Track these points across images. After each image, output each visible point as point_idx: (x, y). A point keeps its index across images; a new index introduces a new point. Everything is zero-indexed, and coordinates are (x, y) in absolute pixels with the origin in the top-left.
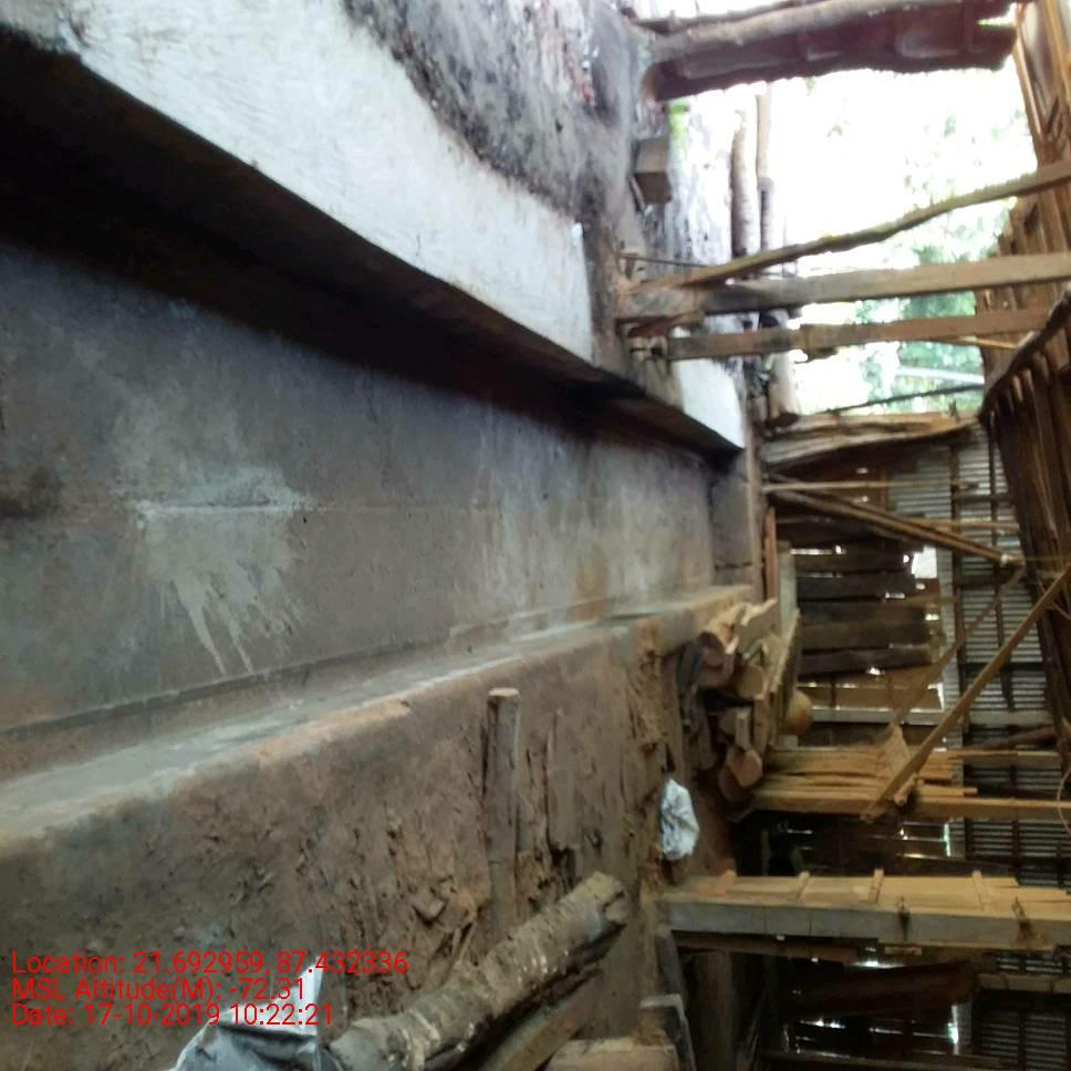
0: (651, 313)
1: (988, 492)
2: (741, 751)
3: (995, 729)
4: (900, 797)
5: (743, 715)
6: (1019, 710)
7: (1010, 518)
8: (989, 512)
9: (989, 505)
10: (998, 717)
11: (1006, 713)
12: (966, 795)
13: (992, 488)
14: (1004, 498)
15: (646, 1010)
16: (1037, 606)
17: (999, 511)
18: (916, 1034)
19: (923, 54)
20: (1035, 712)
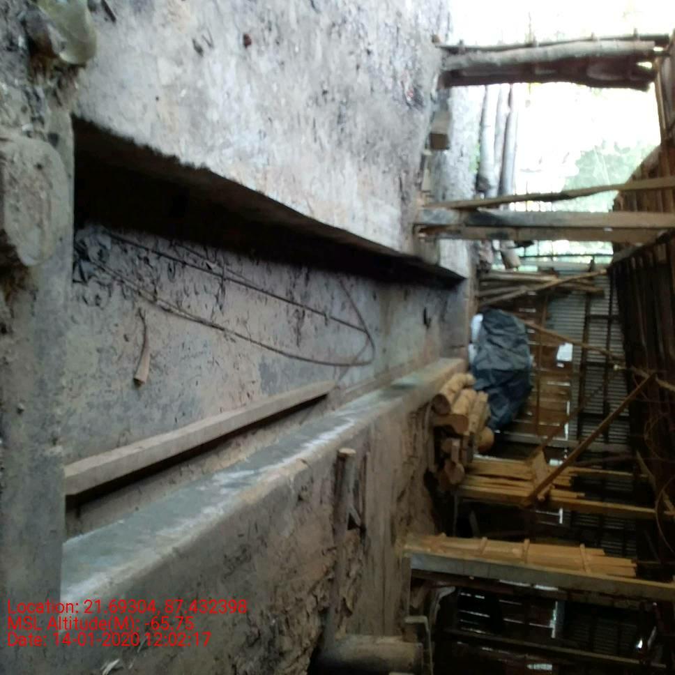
0: (434, 222)
1: (607, 314)
2: (454, 464)
3: (595, 453)
4: (541, 497)
5: (456, 443)
6: (611, 443)
7: (619, 330)
8: (606, 325)
9: (606, 321)
10: (597, 446)
11: (603, 444)
12: (579, 498)
13: (610, 311)
14: (616, 317)
15: (408, 624)
16: (631, 395)
17: (613, 326)
18: (531, 624)
19: (603, 77)
20: (620, 446)
